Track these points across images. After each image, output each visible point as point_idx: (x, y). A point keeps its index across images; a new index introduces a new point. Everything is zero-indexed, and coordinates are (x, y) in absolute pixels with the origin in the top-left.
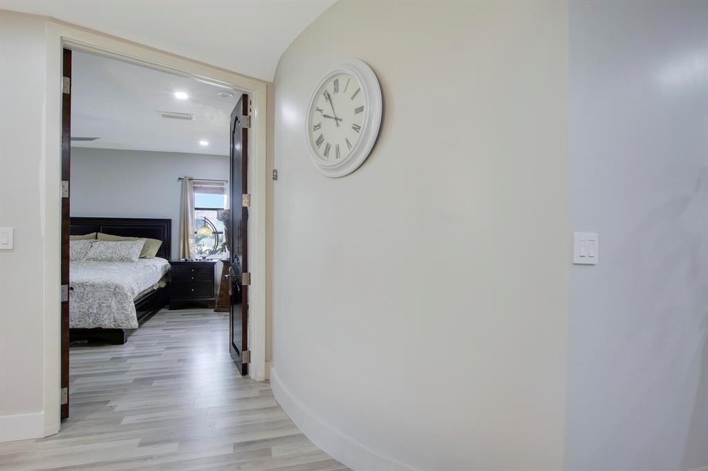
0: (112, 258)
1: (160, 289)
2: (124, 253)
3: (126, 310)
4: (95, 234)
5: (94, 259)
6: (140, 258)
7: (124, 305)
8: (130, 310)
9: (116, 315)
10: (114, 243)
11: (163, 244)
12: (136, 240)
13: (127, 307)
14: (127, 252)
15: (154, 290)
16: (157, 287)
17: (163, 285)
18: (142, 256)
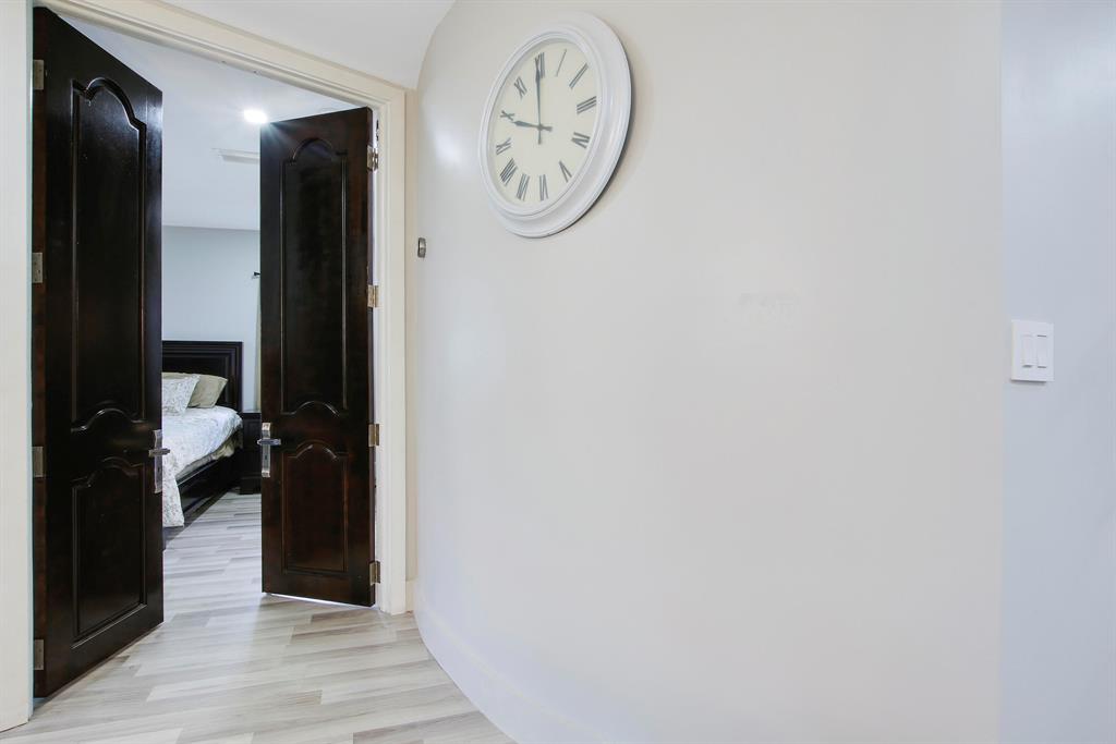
1: (223, 459)
6: (190, 407)
8: (170, 494)
11: (228, 383)
12: (183, 377)
14: (167, 398)
15: (213, 461)
16: (218, 456)
17: (228, 452)
18: (193, 405)
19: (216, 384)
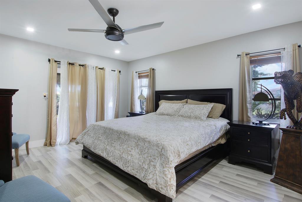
0: (190, 116)
1: (220, 145)
2: (197, 113)
3: (165, 175)
4: (186, 99)
5: (182, 116)
6: (208, 117)
7: (165, 169)
8: (169, 176)
9: (158, 177)
10: (194, 106)
11: (226, 107)
12: (207, 104)
13: (167, 173)
14: (199, 113)
15: (212, 147)
16: (216, 144)
17: (223, 141)
18: (210, 116)
19: (221, 107)
